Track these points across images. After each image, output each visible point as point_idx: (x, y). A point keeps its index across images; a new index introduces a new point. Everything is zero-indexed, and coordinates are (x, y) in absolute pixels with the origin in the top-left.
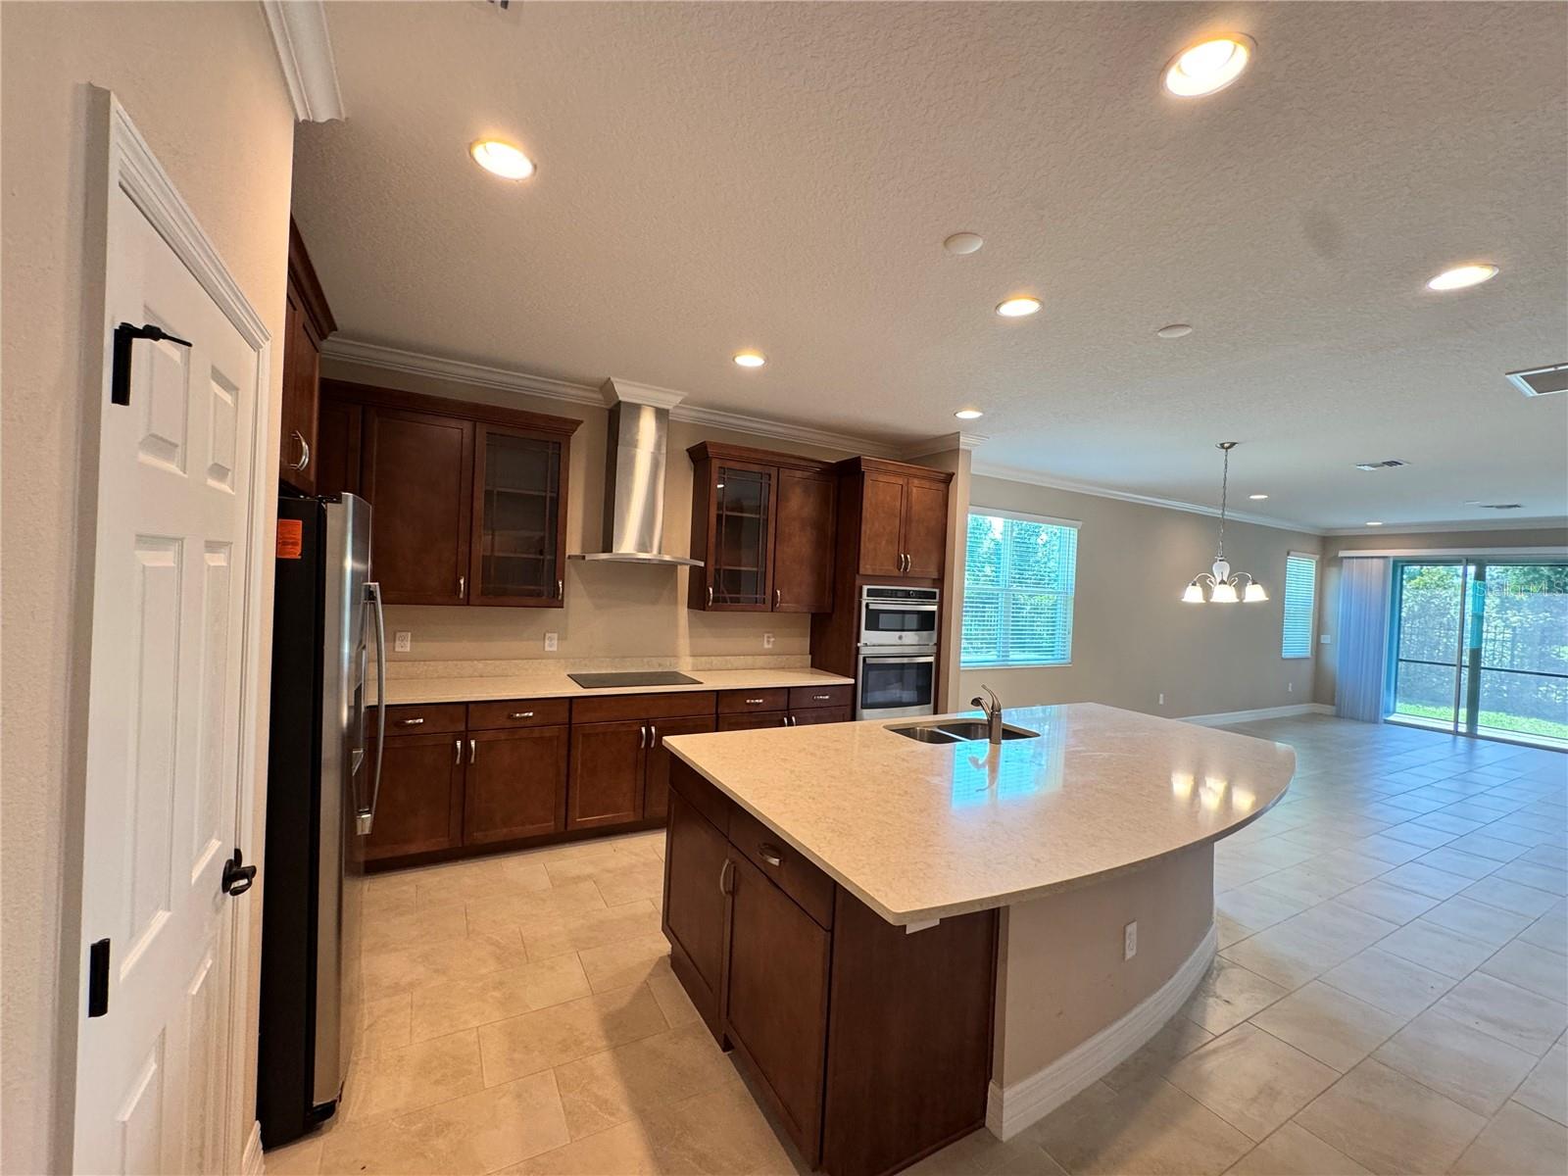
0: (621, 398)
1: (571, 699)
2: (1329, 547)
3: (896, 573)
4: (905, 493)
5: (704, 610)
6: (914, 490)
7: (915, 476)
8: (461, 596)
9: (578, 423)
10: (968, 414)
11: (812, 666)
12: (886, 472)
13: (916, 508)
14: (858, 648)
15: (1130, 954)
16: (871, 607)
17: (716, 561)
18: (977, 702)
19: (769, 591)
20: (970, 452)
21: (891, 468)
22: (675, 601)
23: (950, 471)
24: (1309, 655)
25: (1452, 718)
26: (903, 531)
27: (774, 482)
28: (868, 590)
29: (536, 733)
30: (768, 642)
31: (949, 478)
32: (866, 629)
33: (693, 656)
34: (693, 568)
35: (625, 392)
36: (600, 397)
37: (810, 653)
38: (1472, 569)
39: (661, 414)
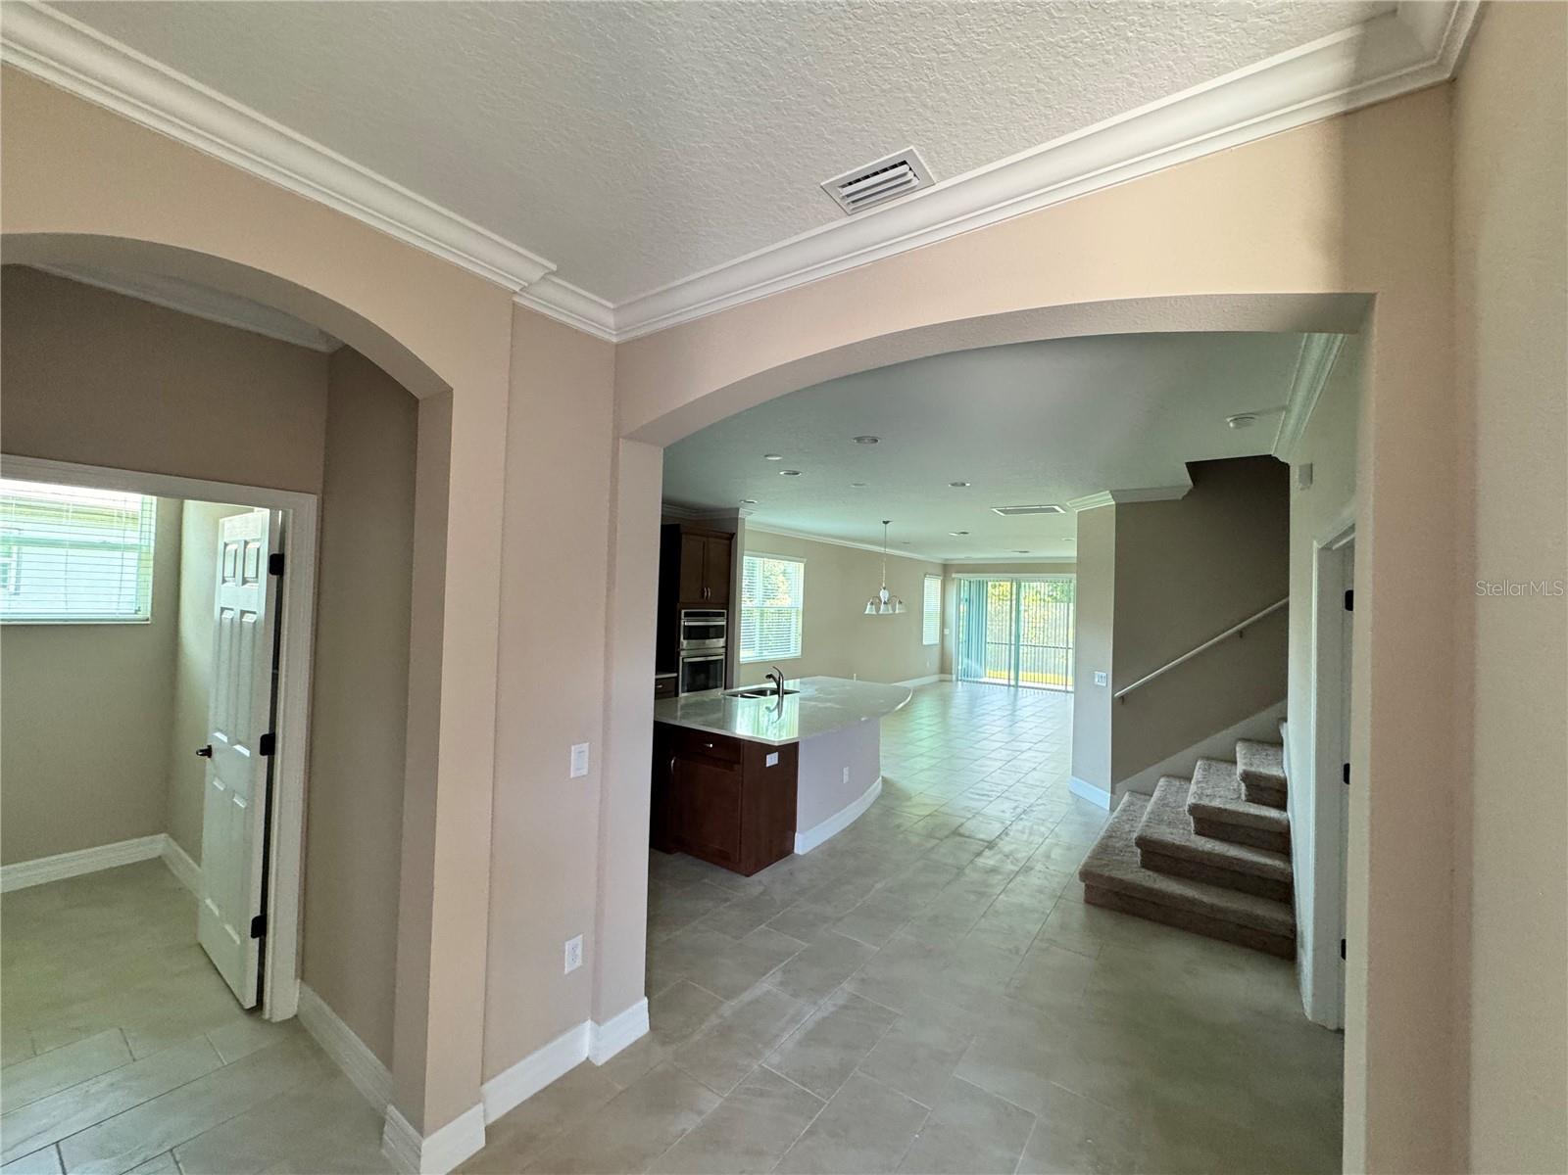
2: (947, 572)
3: (702, 600)
4: (706, 548)
6: (710, 544)
7: (711, 536)
12: (694, 533)
13: (712, 557)
14: (677, 652)
15: (845, 781)
16: (685, 624)
18: (770, 676)
20: (745, 518)
23: (734, 532)
24: (937, 642)
25: (1007, 677)
26: (705, 573)
28: (684, 613)
31: (732, 537)
32: (683, 639)
38: (1014, 584)
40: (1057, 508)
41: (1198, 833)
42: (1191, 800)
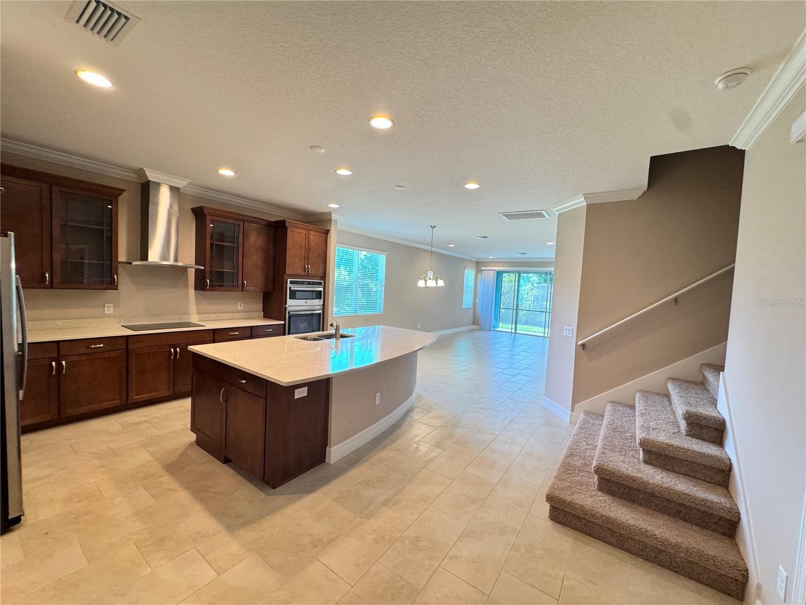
0: (150, 179)
1: (127, 337)
2: (479, 265)
3: (303, 273)
4: (307, 238)
5: (204, 290)
6: (312, 237)
7: (312, 230)
8: (47, 283)
9: (122, 191)
10: (333, 206)
11: (264, 317)
12: (298, 228)
13: (312, 244)
14: (286, 308)
15: (377, 403)
16: (292, 289)
17: (211, 267)
18: (332, 325)
19: (240, 282)
20: (336, 221)
21: (300, 226)
22: (187, 286)
23: (329, 229)
24: (471, 307)
25: (511, 328)
26: (306, 255)
27: (241, 229)
28: (290, 281)
29: (106, 355)
30: (241, 306)
31: (327, 232)
32: (290, 299)
33: (198, 313)
34: (196, 270)
35: (152, 176)
36: (135, 176)
37: (263, 311)
38: (517, 274)
39: (174, 190)
40: (543, 212)
41: (646, 462)
42: (640, 435)
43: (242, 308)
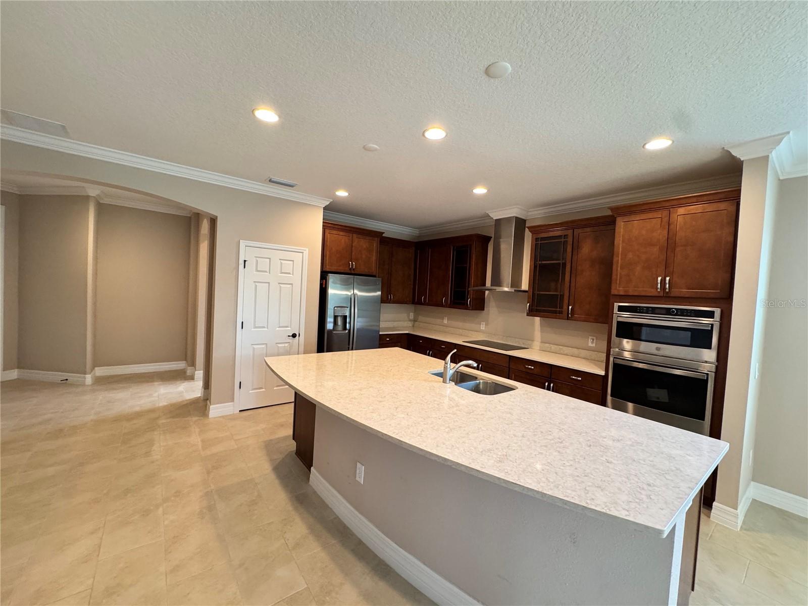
0: (494, 218)
3: (652, 293)
6: (678, 219)
7: (677, 206)
8: (444, 304)
10: (658, 144)
12: (642, 212)
13: (682, 233)
14: (610, 351)
15: (358, 478)
16: (619, 320)
17: (534, 290)
26: (663, 258)
28: (617, 306)
30: (592, 343)
31: (735, 196)
32: (617, 336)
43: (594, 345)
